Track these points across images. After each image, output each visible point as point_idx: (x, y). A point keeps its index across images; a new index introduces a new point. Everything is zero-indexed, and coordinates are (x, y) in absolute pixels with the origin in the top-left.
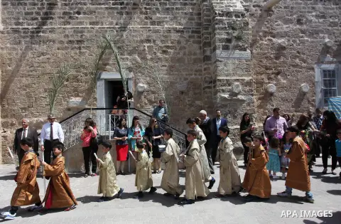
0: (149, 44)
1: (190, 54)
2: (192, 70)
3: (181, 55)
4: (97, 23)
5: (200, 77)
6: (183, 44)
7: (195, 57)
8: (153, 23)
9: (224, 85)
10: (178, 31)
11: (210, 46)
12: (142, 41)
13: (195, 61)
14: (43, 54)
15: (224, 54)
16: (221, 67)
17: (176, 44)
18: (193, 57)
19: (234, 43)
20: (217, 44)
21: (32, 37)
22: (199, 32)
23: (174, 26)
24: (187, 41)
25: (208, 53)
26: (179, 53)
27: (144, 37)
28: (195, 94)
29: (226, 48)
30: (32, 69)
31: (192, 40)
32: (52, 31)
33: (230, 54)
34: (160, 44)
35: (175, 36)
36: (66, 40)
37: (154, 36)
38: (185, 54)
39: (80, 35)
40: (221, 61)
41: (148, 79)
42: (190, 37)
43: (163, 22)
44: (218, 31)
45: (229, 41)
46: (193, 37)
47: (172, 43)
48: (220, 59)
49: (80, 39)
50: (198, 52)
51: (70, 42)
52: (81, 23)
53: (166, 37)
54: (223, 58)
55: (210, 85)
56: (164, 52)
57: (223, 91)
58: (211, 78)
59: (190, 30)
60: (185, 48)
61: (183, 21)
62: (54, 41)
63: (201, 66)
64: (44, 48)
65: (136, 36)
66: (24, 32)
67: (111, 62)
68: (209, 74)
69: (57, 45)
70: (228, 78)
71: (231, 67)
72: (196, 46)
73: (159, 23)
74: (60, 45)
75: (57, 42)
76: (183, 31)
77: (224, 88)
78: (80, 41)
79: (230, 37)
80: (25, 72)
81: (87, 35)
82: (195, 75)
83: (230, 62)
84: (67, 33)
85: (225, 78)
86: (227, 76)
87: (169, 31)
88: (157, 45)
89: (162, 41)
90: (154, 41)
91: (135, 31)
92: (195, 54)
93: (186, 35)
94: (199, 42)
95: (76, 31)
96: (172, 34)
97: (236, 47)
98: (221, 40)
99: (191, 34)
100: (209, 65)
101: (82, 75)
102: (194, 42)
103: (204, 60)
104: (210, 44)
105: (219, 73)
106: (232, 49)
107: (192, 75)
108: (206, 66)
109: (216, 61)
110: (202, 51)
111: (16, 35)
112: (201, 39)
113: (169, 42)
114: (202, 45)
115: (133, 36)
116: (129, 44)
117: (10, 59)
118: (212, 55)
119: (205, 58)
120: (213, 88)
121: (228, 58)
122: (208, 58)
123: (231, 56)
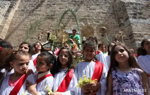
1: (111, 23)
2: (113, 31)
4: (62, 8)
8: (90, 9)
9: (139, 37)
10: (104, 13)
11: (123, 19)
12: (85, 16)
13: (115, 27)
15: (134, 20)
16: (134, 27)
17: (103, 19)
18: (113, 25)
19: (138, 16)
21: (30, 13)
22: (115, 14)
23: (101, 11)
24: (109, 17)
25: (122, 22)
26: (105, 23)
27: (86, 14)
29: (135, 18)
30: (25, 27)
31: (111, 17)
32: (40, 11)
33: (138, 21)
34: (95, 18)
35: (102, 15)
36: (46, 14)
37: (91, 14)
38: (108, 23)
39: (53, 12)
42: (110, 16)
43: (95, 9)
44: (128, 10)
46: (112, 16)
47: (101, 18)
48: (132, 23)
49: (53, 14)
50: (116, 22)
51: (48, 15)
52: (55, 8)
53: (98, 15)
54: (134, 22)
57: (139, 40)
58: (127, 34)
59: (110, 13)
60: (108, 20)
61: (105, 9)
62: (40, 15)
63: (118, 29)
64: (34, 17)
65: (82, 14)
66: (26, 11)
67: (68, 25)
70: (140, 33)
71: (140, 27)
72: (114, 20)
73: (94, 10)
76: (106, 13)
78: (53, 15)
79: (135, 13)
80: (21, 28)
81: (57, 13)
83: (138, 24)
84: (47, 12)
87: (99, 13)
91: (81, 12)
92: (114, 23)
93: (108, 15)
95: (51, 11)
96: (101, 14)
97: (140, 18)
98: (131, 14)
99: (110, 14)
100: (124, 28)
101: (51, 31)
102: (113, 18)
103: (120, 26)
104: (122, 18)
105: (134, 30)
106: (138, 18)
107: (114, 33)
108: (122, 28)
109: (130, 24)
110: (118, 22)
111: (22, 12)
112: (117, 17)
113: (100, 17)
114: (117, 19)
115: (81, 14)
116: (78, 17)
117: (16, 22)
118: (125, 23)
119: (121, 25)
120: (129, 40)
121: (137, 23)
122: (123, 24)
123: (139, 22)
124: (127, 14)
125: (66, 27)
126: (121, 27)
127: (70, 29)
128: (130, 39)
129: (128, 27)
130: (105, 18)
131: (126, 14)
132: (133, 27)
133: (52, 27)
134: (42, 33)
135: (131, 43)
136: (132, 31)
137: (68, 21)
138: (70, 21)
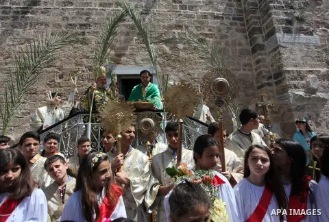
0: (179, 31)
1: (234, 43)
2: (239, 64)
3: (223, 45)
4: (109, 5)
5: (249, 73)
6: (224, 32)
7: (241, 47)
8: (183, 7)
9: (295, 79)
10: (217, 17)
11: (262, 33)
12: (170, 27)
13: (242, 53)
14: (28, 40)
15: (287, 37)
17: (215, 32)
18: (238, 48)
19: (296, 25)
21: (15, 18)
22: (241, 19)
23: (210, 11)
24: (229, 29)
25: (260, 41)
26: (220, 43)
27: (173, 22)
29: (288, 31)
31: (234, 27)
32: (45, 12)
33: (295, 39)
34: (195, 32)
35: (211, 22)
36: (65, 23)
37: (186, 21)
38: (227, 44)
39: (85, 17)
40: (285, 47)
41: (181, 74)
42: (231, 24)
43: (196, 6)
44: (274, 10)
45: (289, 22)
46: (236, 24)
47: (210, 30)
48: (283, 44)
49: (84, 22)
50: (244, 41)
52: (88, 4)
53: (202, 23)
54: (287, 43)
55: (270, 81)
56: (201, 41)
57: (296, 87)
58: (269, 72)
59: (231, 17)
60: (227, 37)
61: (221, 7)
62: (47, 25)
63: (250, 59)
64: (30, 32)
65: (162, 21)
67: (127, 52)
68: (266, 67)
69: (50, 30)
70: (298, 69)
71: (298, 55)
72: (240, 35)
73: (191, 8)
74: (55, 30)
75: (51, 25)
76: (222, 18)
77: (295, 82)
78: (84, 25)
79: (290, 18)
81: (95, 17)
82: (244, 70)
83: (296, 48)
84: (67, 15)
85: (295, 69)
86: (295, 66)
87: (205, 17)
88: (191, 33)
89: (196, 27)
90: (187, 27)
91: (159, 14)
92: (240, 44)
93: (227, 22)
94: (243, 31)
95: (80, 12)
96: (209, 20)
97: (300, 30)
98: (280, 21)
99: (231, 20)
100: (264, 57)
101: (85, 69)
102: (237, 30)
103: (254, 51)
104: (260, 30)
105: (284, 62)
106: (296, 33)
107: (239, 70)
108: (260, 57)
109: (277, 48)
110: (249, 40)
112: (246, 28)
113: (206, 29)
114: (247, 34)
115: (159, 20)
116: (153, 29)
118: (266, 43)
119: (256, 49)
120: (274, 85)
121: (293, 44)
122: (261, 47)
123: (296, 41)
124: (272, 21)
125: (124, 59)
126: (256, 54)
127: (133, 63)
128: (277, 83)
129: (272, 55)
130: (220, 31)
131: (268, 21)
132: (285, 56)
133: (85, 60)
134: (61, 77)
135: (278, 94)
136: (281, 66)
137: (128, 41)
138: (132, 40)
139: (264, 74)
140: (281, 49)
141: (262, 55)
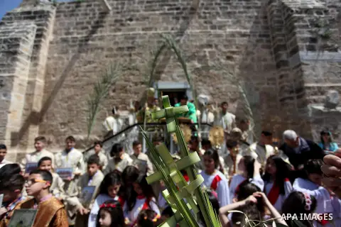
0: (210, 50)
1: (259, 59)
2: (263, 78)
3: (249, 61)
4: (150, 29)
5: (273, 86)
6: (250, 49)
7: (266, 63)
8: (213, 27)
9: (315, 94)
10: (244, 35)
11: (286, 50)
12: (202, 46)
13: (268, 68)
14: (90, 62)
15: (310, 55)
16: (307, 71)
17: (243, 50)
18: (263, 63)
19: (320, 42)
20: (300, 44)
21: (80, 45)
22: (268, 36)
23: (238, 30)
24: (255, 46)
25: (284, 57)
26: (246, 59)
27: (205, 41)
28: (269, 107)
29: (311, 49)
30: (77, 78)
31: (260, 44)
32: (101, 38)
33: (319, 55)
34: (224, 50)
35: (238, 40)
36: (115, 47)
37: (216, 40)
38: (253, 59)
39: (131, 41)
40: (307, 65)
41: (211, 88)
42: (257, 41)
43: (224, 26)
44: (298, 30)
45: (313, 40)
46: (261, 41)
47: (237, 48)
48: (305, 62)
49: (130, 45)
50: (269, 57)
51: (121, 49)
52: (133, 30)
53: (229, 41)
54: (310, 60)
55: (292, 95)
56: (229, 58)
57: (315, 101)
58: (291, 87)
59: (258, 34)
60: (253, 53)
61: (248, 25)
62: (102, 49)
63: (274, 74)
64: (91, 56)
65: (195, 41)
67: (166, 70)
68: (288, 82)
69: (105, 53)
70: (319, 85)
71: (320, 72)
72: (266, 51)
73: (220, 28)
74: (108, 53)
75: (105, 49)
76: (249, 36)
77: (314, 97)
78: (131, 48)
79: (314, 36)
80: (69, 83)
81: (138, 41)
82: (268, 84)
83: (318, 65)
84: (117, 40)
85: (315, 85)
86: (317, 82)
87: (233, 35)
88: (220, 50)
89: (225, 46)
90: (216, 46)
91: (193, 35)
92: (265, 60)
93: (253, 39)
94: (269, 47)
95: (127, 38)
96: (236, 39)
97: (324, 48)
98: (304, 40)
99: (258, 38)
100: (288, 72)
101: (131, 84)
102: (263, 47)
103: (278, 66)
104: (284, 47)
105: (305, 78)
106: (320, 50)
107: (264, 84)
108: (283, 73)
109: (300, 65)
110: (274, 56)
111: (65, 44)
112: (272, 44)
113: (234, 47)
114: (272, 50)
115: (192, 41)
116: (187, 49)
117: (55, 69)
118: (290, 60)
119: (280, 64)
121: (316, 61)
122: (285, 63)
123: (320, 58)
124: (295, 40)
125: (163, 75)
126: (280, 69)
127: (170, 79)
128: (299, 97)
129: (295, 71)
130: (247, 48)
131: (292, 40)
132: (306, 73)
133: (131, 77)
134: (114, 91)
135: (299, 107)
136: (302, 82)
137: (166, 60)
138: (169, 58)
139: (287, 88)
140: (303, 66)
141: (285, 70)
